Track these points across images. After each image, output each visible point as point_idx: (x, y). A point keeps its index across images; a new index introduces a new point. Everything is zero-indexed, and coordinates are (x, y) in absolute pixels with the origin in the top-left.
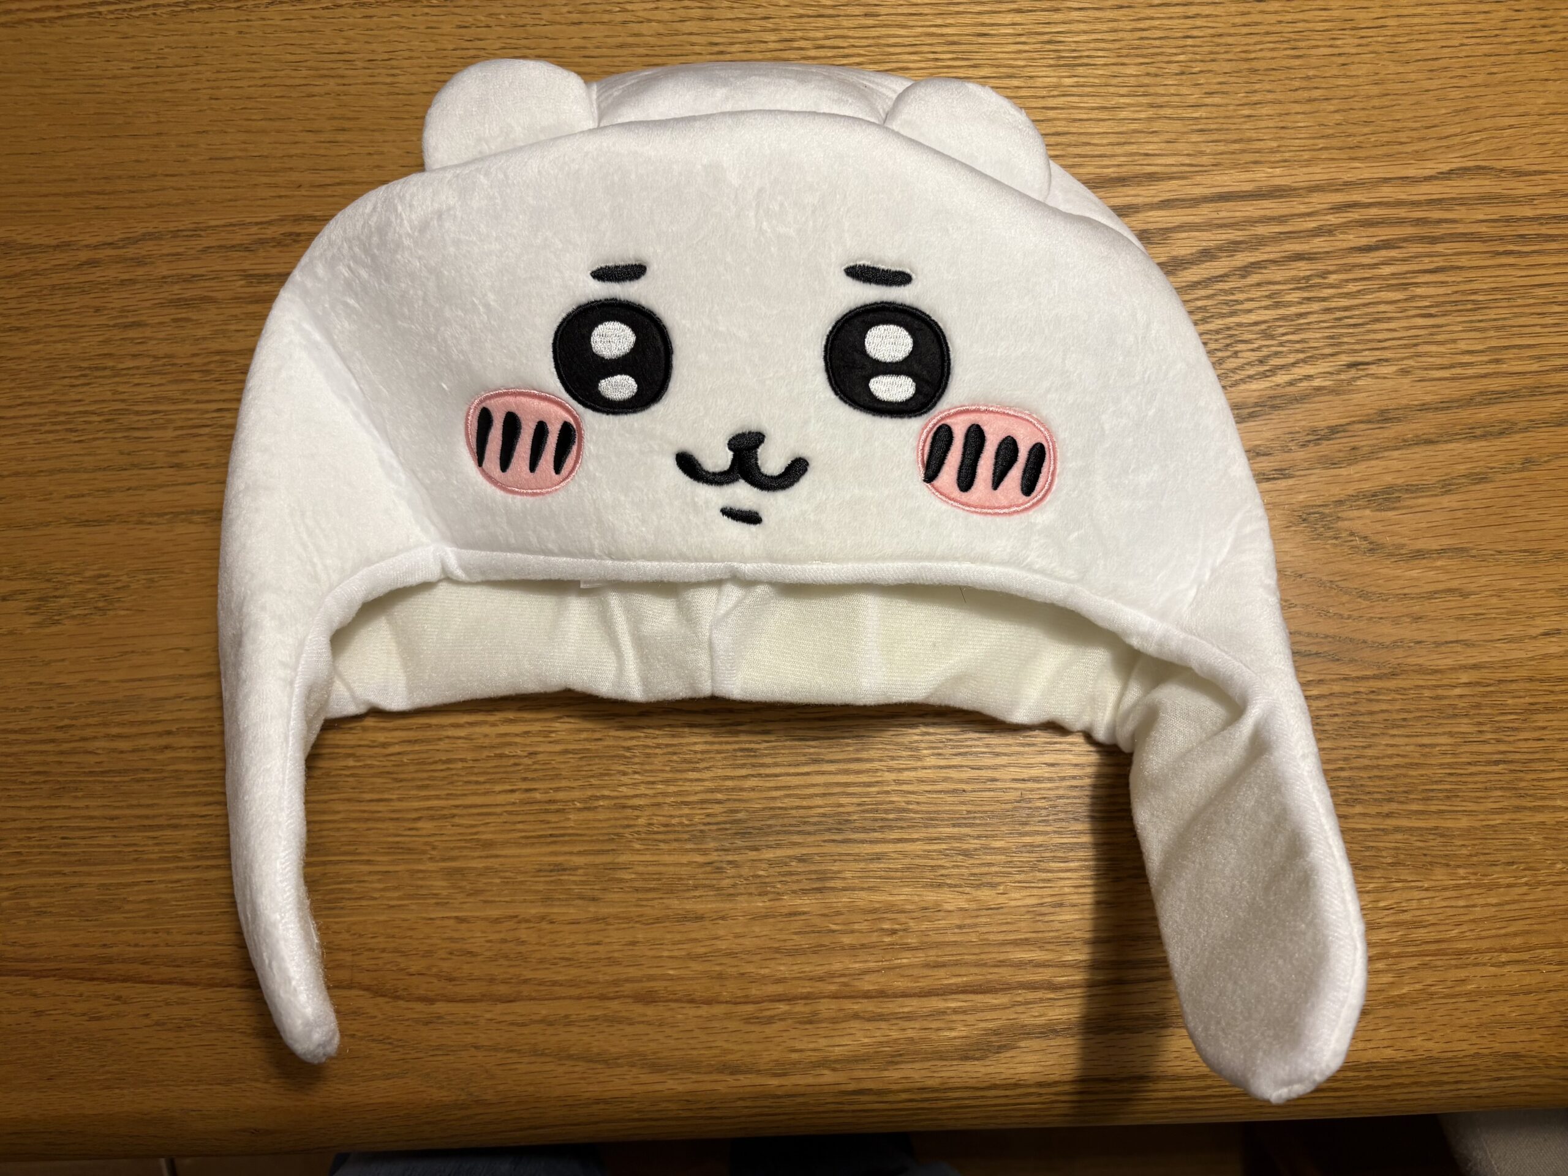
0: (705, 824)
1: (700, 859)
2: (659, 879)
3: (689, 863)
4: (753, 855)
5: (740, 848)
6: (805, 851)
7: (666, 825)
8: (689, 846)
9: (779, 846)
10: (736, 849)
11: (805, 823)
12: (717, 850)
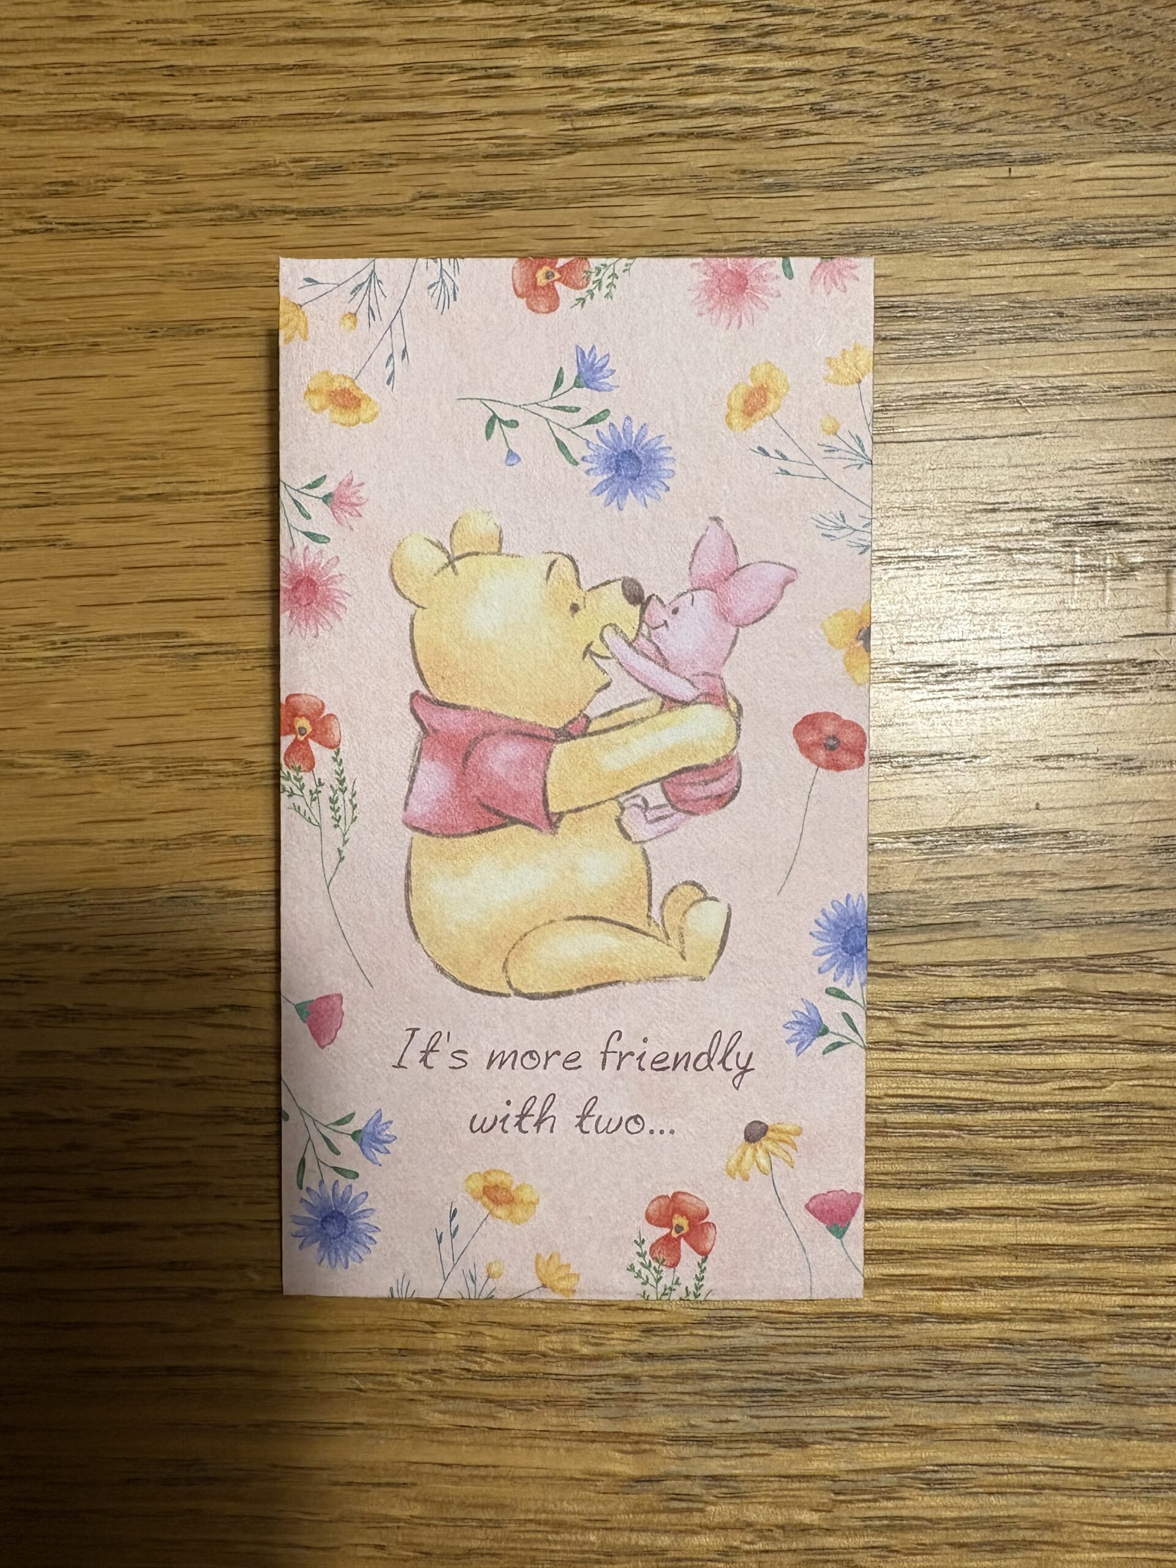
0: (637, 1357)
1: (623, 1465)
2: (497, 1524)
3: (589, 1478)
4: (785, 1460)
5: (746, 1438)
6: (947, 1455)
7: (522, 1355)
8: (589, 1423)
9: (864, 1434)
10: (732, 1439)
11: (947, 1366)
12: (676, 1440)
